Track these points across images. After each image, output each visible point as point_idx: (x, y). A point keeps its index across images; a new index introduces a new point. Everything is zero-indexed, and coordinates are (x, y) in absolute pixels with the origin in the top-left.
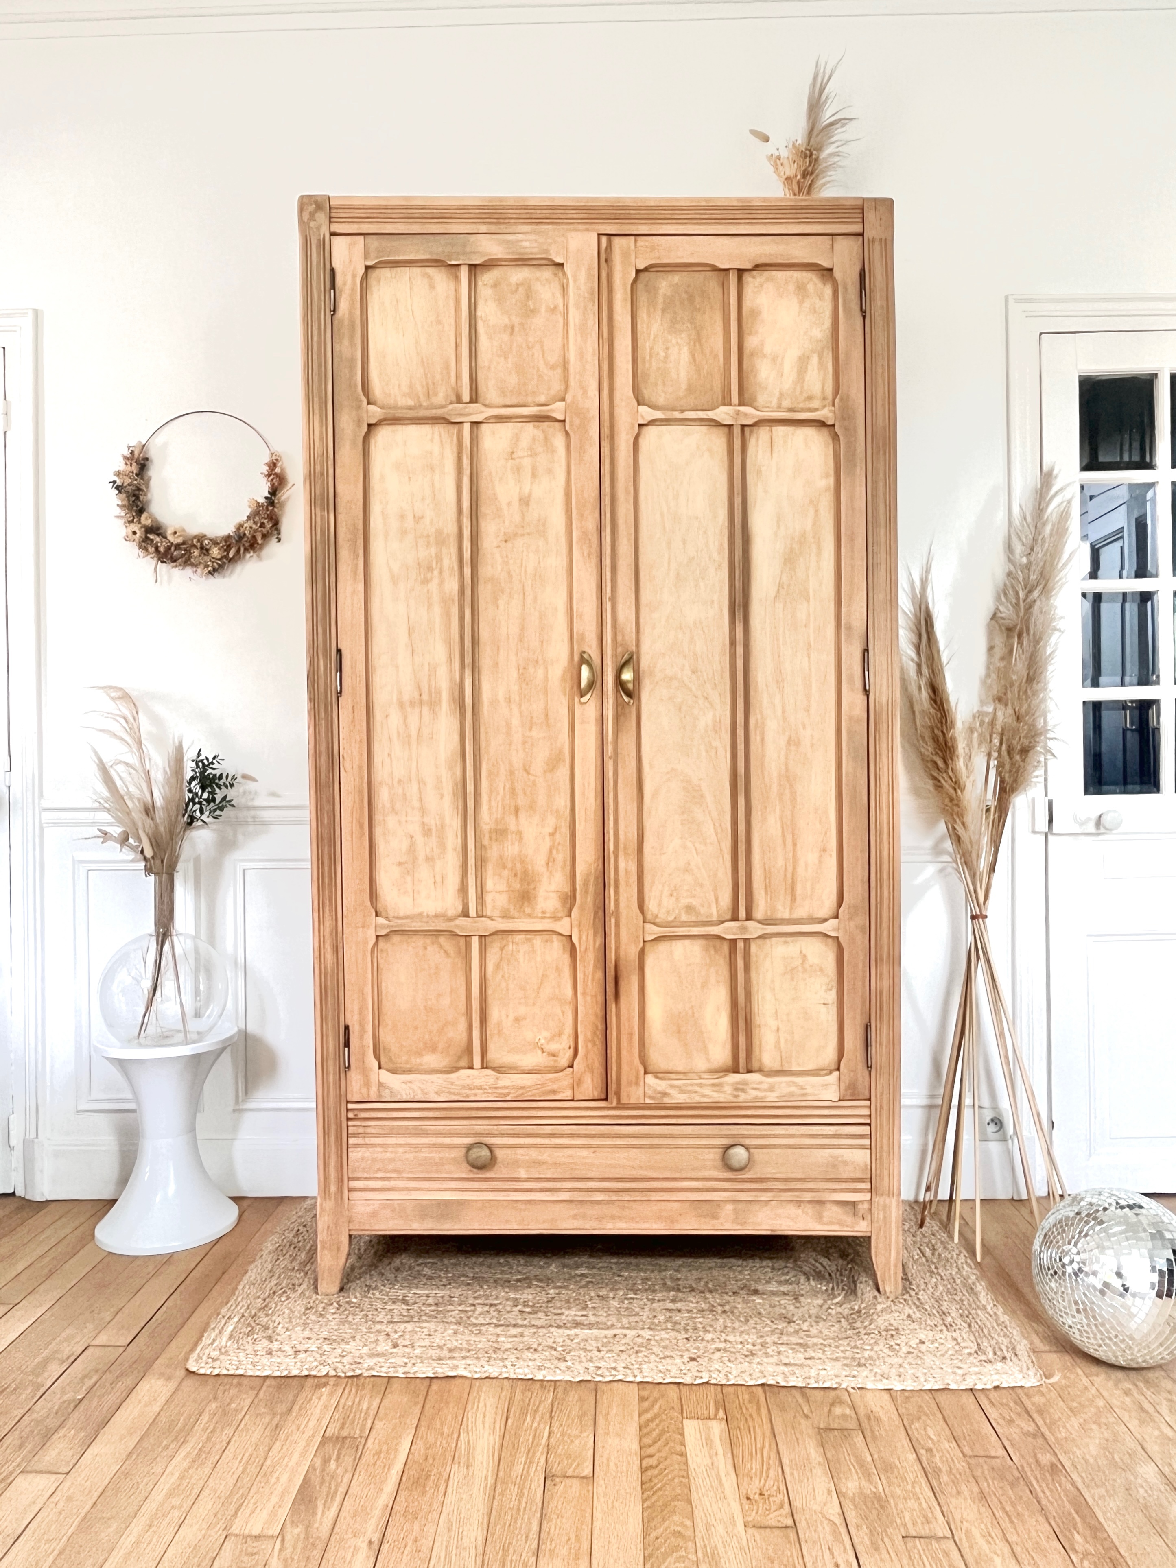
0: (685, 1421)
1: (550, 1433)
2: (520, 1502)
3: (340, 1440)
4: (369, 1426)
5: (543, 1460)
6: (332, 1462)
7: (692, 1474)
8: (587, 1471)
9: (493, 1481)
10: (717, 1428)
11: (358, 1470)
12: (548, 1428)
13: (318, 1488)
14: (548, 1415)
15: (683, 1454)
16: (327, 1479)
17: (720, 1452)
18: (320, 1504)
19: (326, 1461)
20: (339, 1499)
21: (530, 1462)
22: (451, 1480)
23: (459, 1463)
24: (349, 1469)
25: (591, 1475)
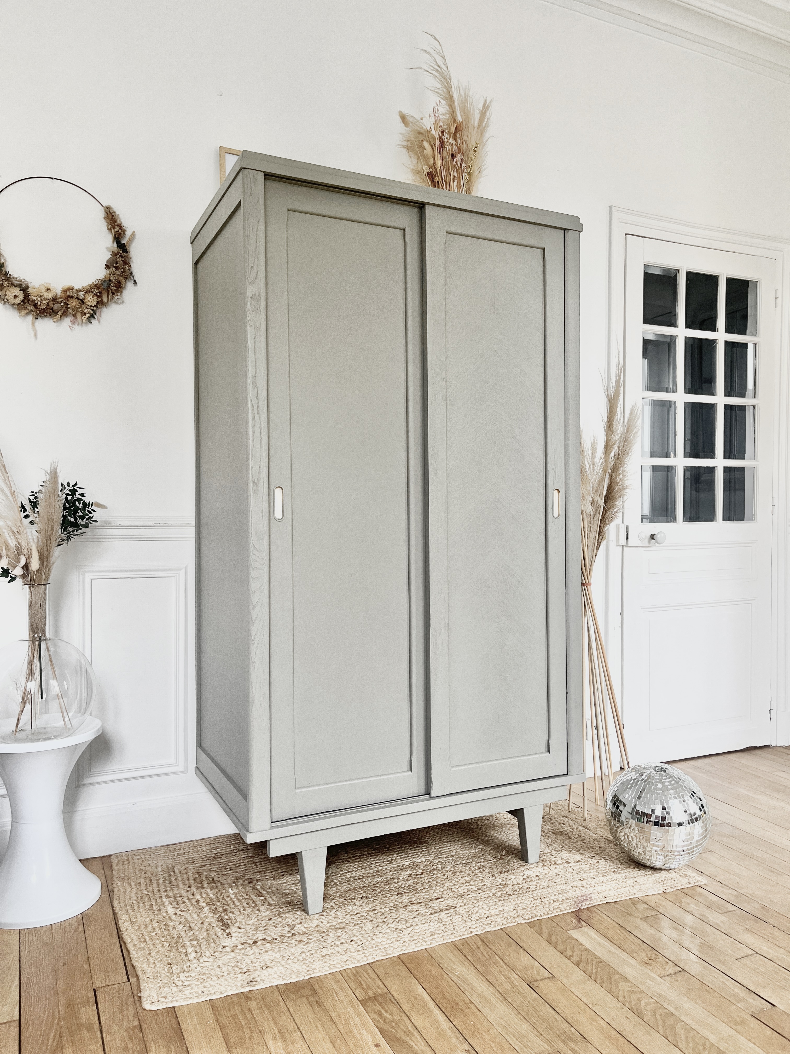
0: (568, 932)
1: (501, 959)
2: (528, 1002)
4: (382, 986)
5: (516, 976)
6: (385, 1014)
7: (605, 959)
8: (547, 974)
9: (500, 995)
10: (591, 931)
11: (408, 1014)
12: (496, 956)
13: (394, 1031)
14: (489, 950)
15: (587, 950)
16: (394, 1024)
17: (606, 943)
18: (407, 1039)
19: (380, 1015)
20: (416, 1033)
21: (509, 978)
22: (473, 1001)
23: (467, 991)
24: (401, 1014)
25: (551, 976)
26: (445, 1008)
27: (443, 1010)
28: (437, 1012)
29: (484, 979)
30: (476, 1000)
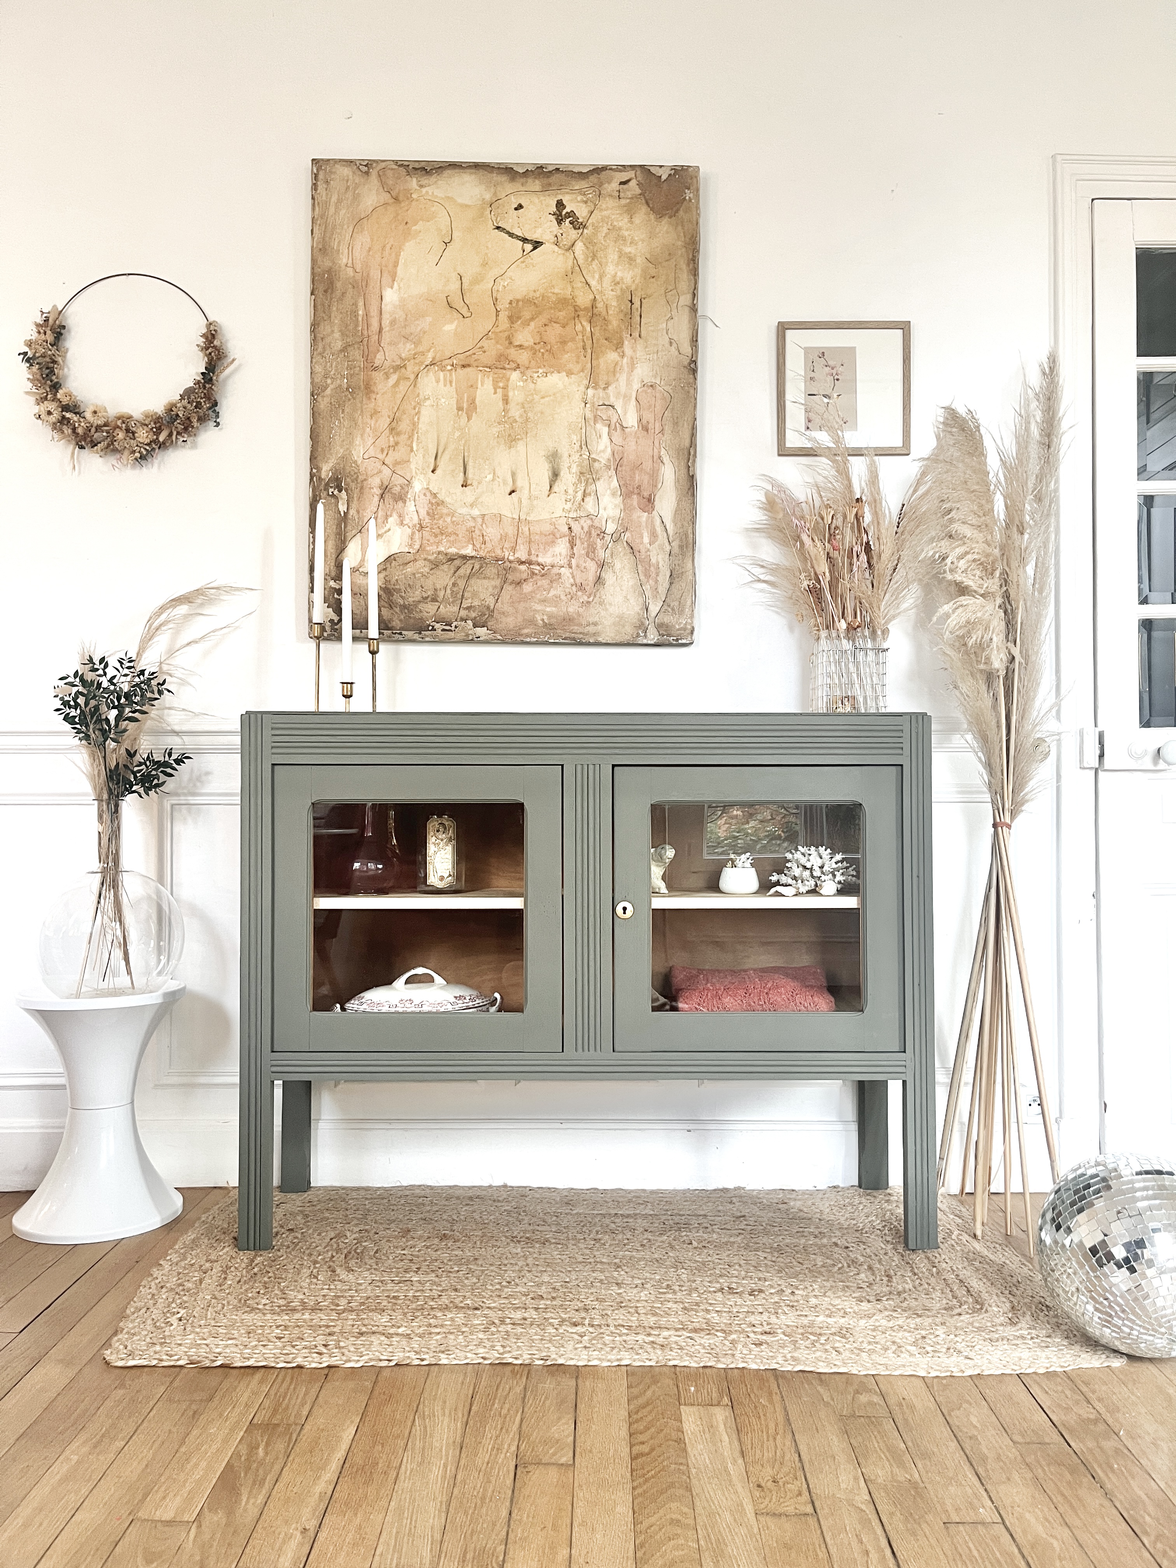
0: (682, 1408)
1: (522, 1420)
2: (485, 1490)
3: (269, 1428)
4: (305, 1412)
5: (514, 1448)
6: (260, 1449)
7: (692, 1460)
8: (566, 1458)
9: (453, 1469)
10: (718, 1415)
11: (291, 1458)
12: (519, 1414)
13: (243, 1476)
14: (520, 1400)
15: (680, 1441)
16: (254, 1465)
17: (725, 1438)
18: (245, 1490)
19: (253, 1450)
20: (267, 1486)
21: (498, 1449)
22: (403, 1467)
23: (413, 1449)
24: (281, 1456)
25: (571, 1462)
26: (351, 1466)
27: (346, 1465)
28: (334, 1466)
29: (458, 1440)
30: (408, 1466)
